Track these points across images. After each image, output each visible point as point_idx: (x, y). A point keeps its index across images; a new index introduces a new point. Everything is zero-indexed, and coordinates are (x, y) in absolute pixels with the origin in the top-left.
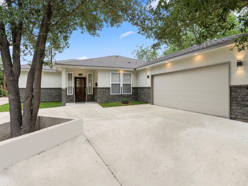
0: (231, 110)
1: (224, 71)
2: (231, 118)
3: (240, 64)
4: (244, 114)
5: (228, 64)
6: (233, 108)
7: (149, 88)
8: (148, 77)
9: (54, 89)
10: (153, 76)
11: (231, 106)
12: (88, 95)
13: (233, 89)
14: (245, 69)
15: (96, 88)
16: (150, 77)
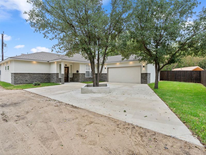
0: (141, 81)
1: (138, 69)
2: (141, 83)
3: (144, 67)
4: (144, 82)
5: (141, 66)
6: (142, 80)
7: (106, 74)
8: (105, 68)
9: (44, 74)
10: (108, 68)
11: (141, 80)
12: (70, 78)
13: (142, 74)
14: (145, 68)
15: (78, 74)
16: (107, 68)
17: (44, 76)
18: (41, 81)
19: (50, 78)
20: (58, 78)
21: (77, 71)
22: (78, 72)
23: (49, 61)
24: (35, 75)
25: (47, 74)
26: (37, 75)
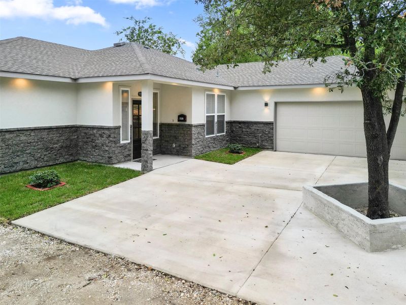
7: (271, 123)
8: (266, 104)
10: (276, 104)
15: (182, 125)
16: (272, 106)
17: (56, 139)
18: (46, 159)
19: (76, 145)
20: (118, 145)
21: (179, 116)
22: (185, 120)
23: (75, 80)
24: (23, 138)
25: (66, 127)
26: (33, 137)
